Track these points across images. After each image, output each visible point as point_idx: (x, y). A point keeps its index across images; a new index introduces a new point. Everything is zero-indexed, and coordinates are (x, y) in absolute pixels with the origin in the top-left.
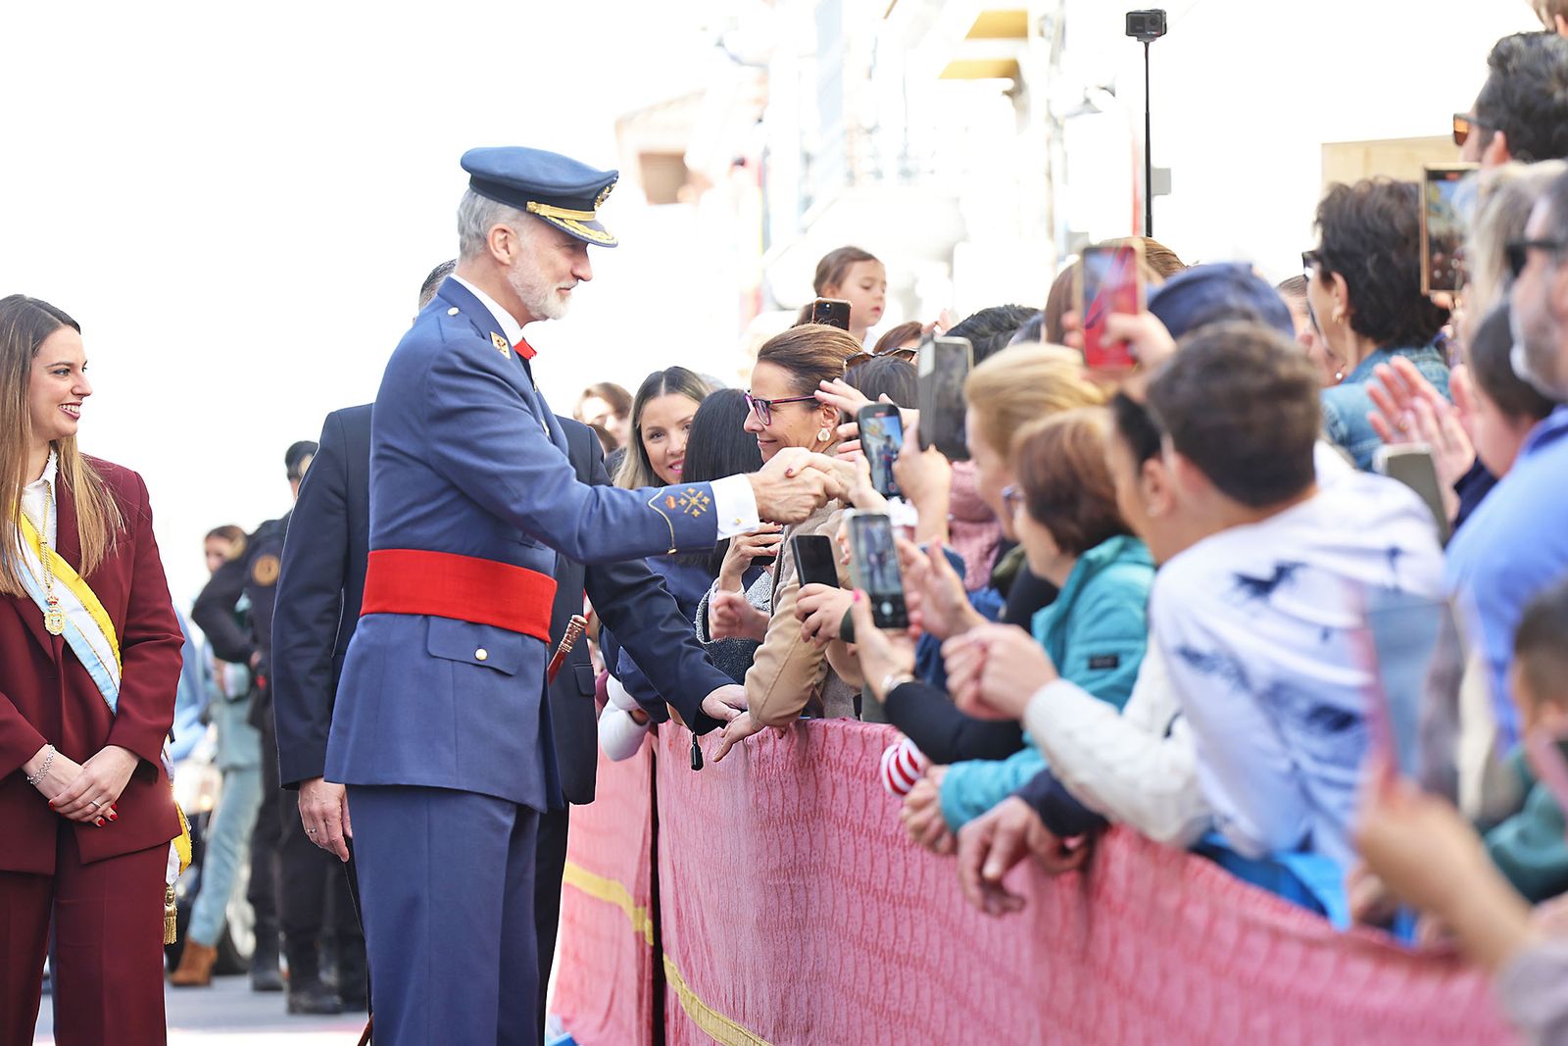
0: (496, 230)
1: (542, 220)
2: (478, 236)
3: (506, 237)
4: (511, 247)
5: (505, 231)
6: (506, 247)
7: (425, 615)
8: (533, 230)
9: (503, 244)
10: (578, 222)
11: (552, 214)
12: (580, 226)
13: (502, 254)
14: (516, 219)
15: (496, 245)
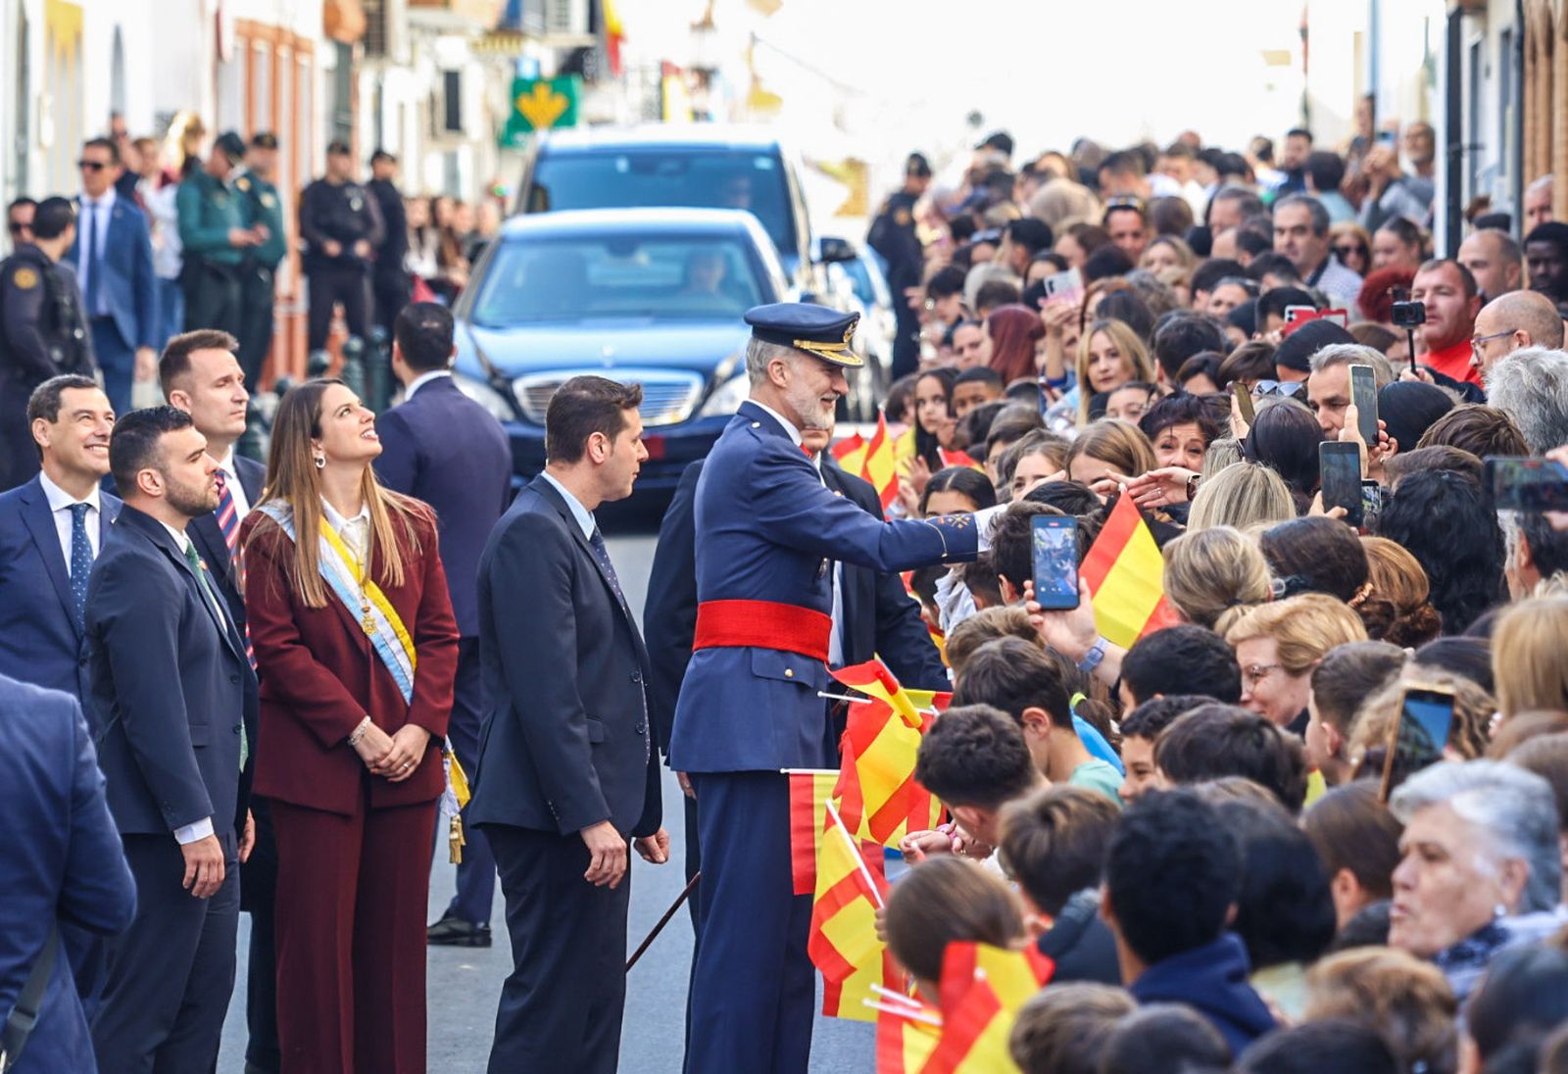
0: (774, 363)
1: (806, 352)
2: (761, 370)
3: (781, 368)
4: (786, 374)
5: (780, 363)
6: (782, 375)
7: (748, 647)
8: (802, 359)
9: (780, 373)
10: (832, 351)
11: (812, 347)
12: (833, 354)
13: (779, 380)
14: (787, 355)
15: (775, 374)
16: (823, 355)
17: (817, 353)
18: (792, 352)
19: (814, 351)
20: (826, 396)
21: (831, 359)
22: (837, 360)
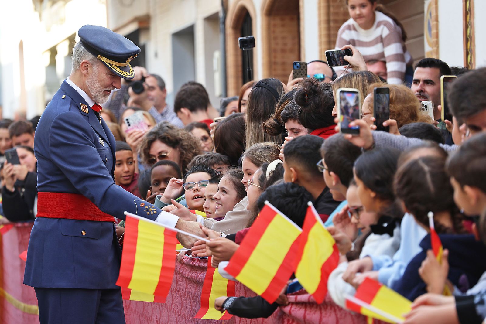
0: (84, 62)
1: (103, 63)
3: (88, 66)
4: (89, 69)
5: (87, 63)
6: (87, 69)
8: (99, 65)
9: (86, 68)
10: (118, 67)
11: (107, 61)
12: (117, 69)
13: (85, 72)
14: (93, 60)
15: (83, 68)
16: (111, 68)
17: (108, 65)
18: (96, 60)
19: (107, 64)
20: (106, 89)
21: (115, 70)
22: (118, 73)
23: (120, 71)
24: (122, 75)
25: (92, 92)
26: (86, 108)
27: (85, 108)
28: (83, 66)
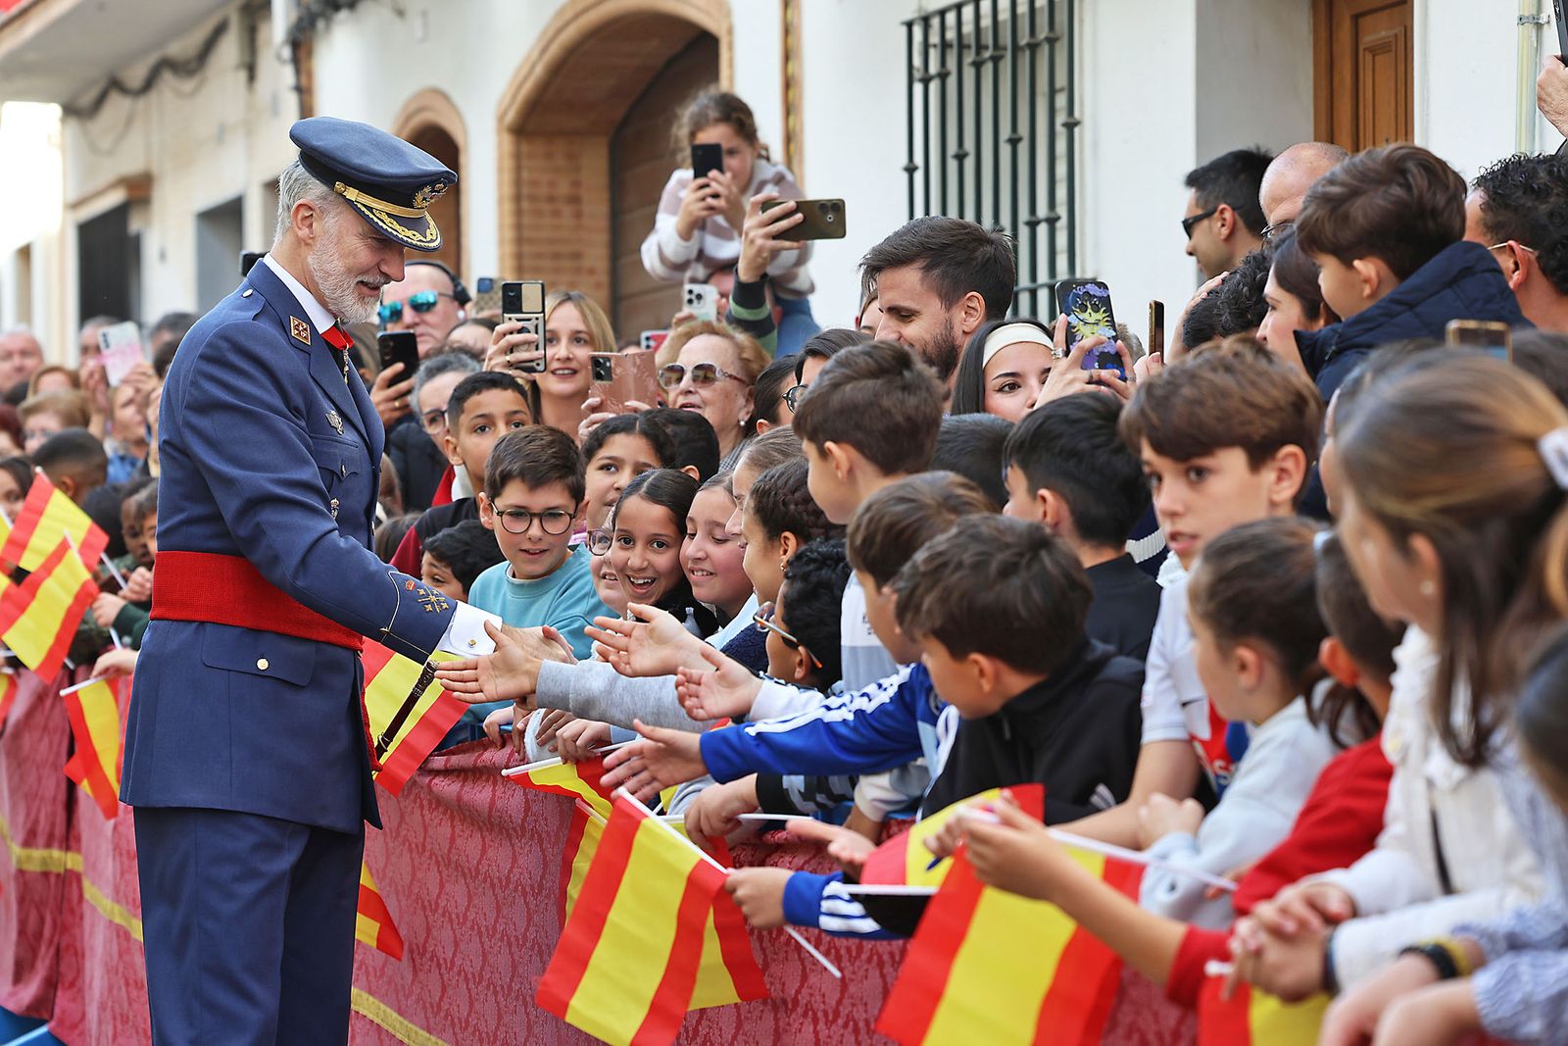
0: (300, 205)
3: (312, 215)
4: (315, 225)
5: (310, 208)
6: (311, 226)
7: (202, 623)
8: (340, 213)
9: (308, 222)
10: (389, 215)
11: (359, 199)
12: (388, 220)
13: (304, 232)
14: (325, 199)
15: (299, 222)
16: (371, 216)
17: (363, 209)
18: (332, 198)
19: (359, 206)
20: (365, 278)
21: (381, 224)
22: (390, 230)
23: (397, 227)
24: (400, 236)
25: (326, 288)
26: (305, 329)
27: (301, 328)
28: (300, 216)
